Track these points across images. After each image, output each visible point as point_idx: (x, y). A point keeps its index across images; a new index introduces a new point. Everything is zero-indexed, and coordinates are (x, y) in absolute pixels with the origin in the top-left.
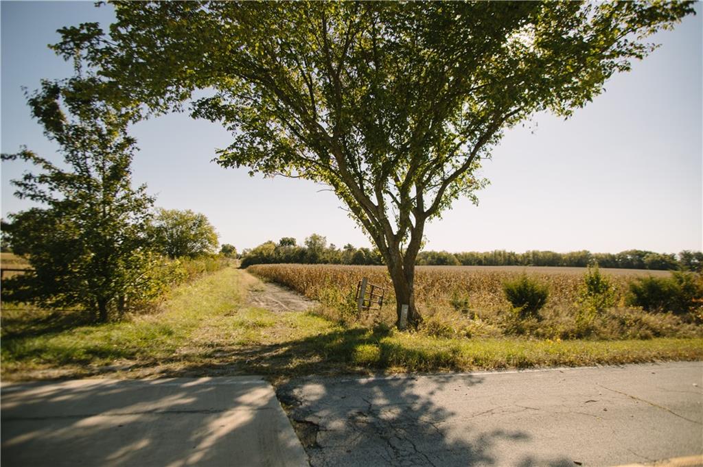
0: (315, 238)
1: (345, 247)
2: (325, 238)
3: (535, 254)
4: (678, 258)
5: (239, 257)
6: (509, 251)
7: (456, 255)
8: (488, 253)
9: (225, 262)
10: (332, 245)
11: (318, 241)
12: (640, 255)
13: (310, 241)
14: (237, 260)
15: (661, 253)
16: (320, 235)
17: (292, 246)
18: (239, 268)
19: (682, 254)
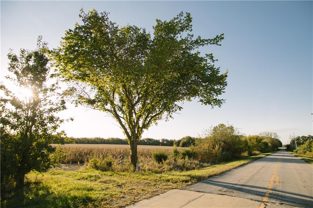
3: (113, 139)
4: (161, 141)
6: (102, 138)
7: (78, 139)
8: (92, 138)
12: (150, 140)
15: (156, 139)
19: (162, 140)
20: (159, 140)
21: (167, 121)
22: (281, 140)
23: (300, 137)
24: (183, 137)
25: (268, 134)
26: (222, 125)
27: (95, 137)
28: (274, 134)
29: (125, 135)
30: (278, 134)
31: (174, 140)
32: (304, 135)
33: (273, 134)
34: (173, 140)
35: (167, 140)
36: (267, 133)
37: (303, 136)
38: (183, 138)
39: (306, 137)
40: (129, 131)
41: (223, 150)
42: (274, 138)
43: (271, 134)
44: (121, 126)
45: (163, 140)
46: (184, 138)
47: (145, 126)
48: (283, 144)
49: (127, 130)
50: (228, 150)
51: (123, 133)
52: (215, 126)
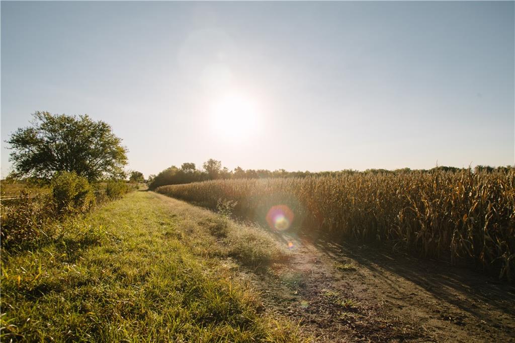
0: (212, 162)
1: (235, 169)
2: (220, 162)
5: (146, 182)
9: (135, 185)
10: (225, 168)
11: (214, 165)
13: (207, 165)
14: (145, 184)
16: (216, 160)
17: (192, 170)
18: (147, 191)
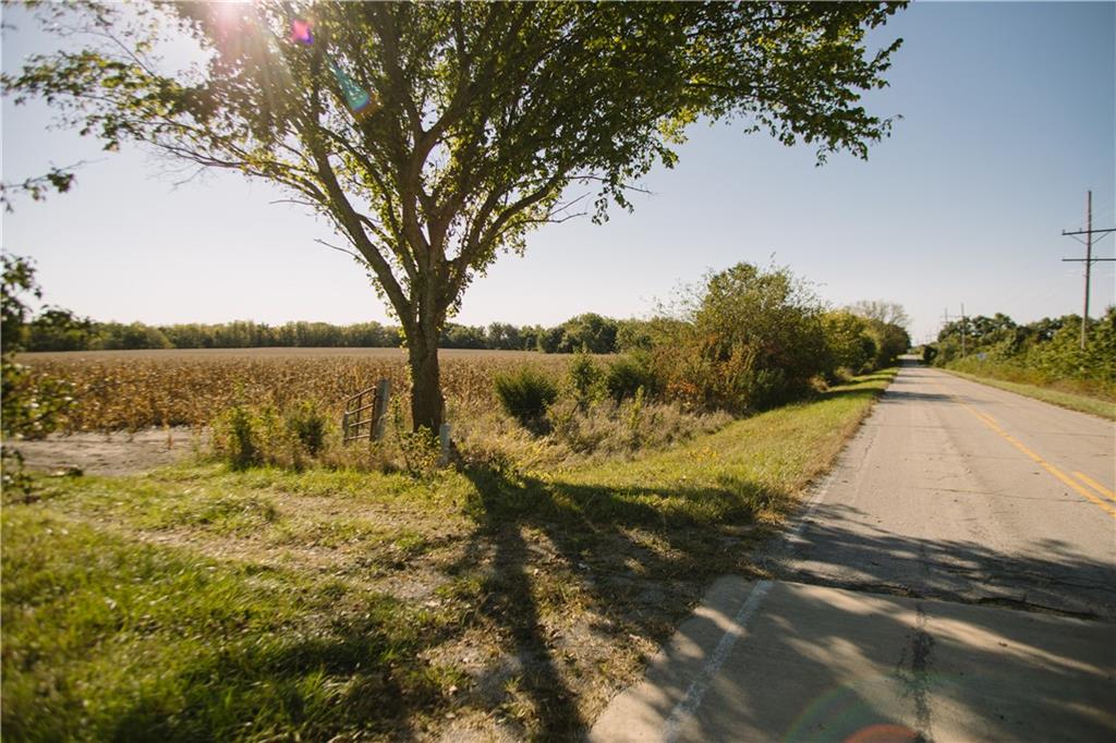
4: (487, 333)
6: (259, 323)
7: (162, 330)
19: (491, 327)
20: (481, 331)
21: (602, 219)
22: (909, 330)
23: (968, 320)
24: (570, 318)
25: (874, 307)
26: (745, 271)
27: (233, 321)
28: (895, 308)
29: (380, 295)
30: (907, 311)
31: (538, 327)
32: (983, 315)
33: (889, 310)
34: (534, 328)
35: (511, 331)
36: (871, 305)
37: (980, 318)
38: (571, 322)
39: (988, 320)
40: (400, 274)
41: (757, 367)
42: (889, 325)
43: (883, 308)
44: (359, 253)
45: (497, 329)
46: (573, 322)
47: (478, 252)
48: (914, 343)
49: (393, 271)
50: (773, 362)
51: (374, 288)
52: (718, 273)
